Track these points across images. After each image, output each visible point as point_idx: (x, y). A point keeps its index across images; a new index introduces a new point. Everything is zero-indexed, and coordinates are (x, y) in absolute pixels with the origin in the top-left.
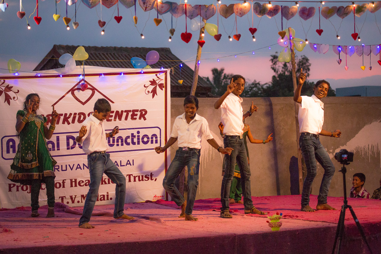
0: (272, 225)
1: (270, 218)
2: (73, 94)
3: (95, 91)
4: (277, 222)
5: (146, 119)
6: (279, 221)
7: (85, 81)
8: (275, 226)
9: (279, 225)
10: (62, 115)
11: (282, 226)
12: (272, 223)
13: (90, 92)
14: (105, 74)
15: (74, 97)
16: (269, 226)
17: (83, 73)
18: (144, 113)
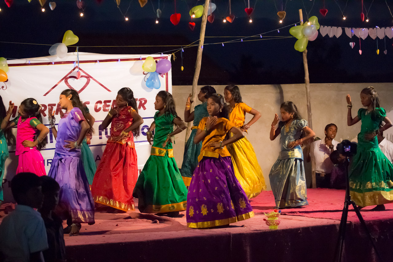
0: (269, 223)
1: (268, 215)
2: (66, 82)
3: (91, 79)
4: (275, 220)
5: (146, 109)
6: (277, 219)
7: (80, 69)
8: (273, 224)
9: (277, 223)
10: (55, 105)
11: (280, 224)
12: (269, 221)
13: (85, 80)
14: (100, 61)
15: (68, 86)
16: (266, 224)
17: (77, 60)
18: (143, 102)
